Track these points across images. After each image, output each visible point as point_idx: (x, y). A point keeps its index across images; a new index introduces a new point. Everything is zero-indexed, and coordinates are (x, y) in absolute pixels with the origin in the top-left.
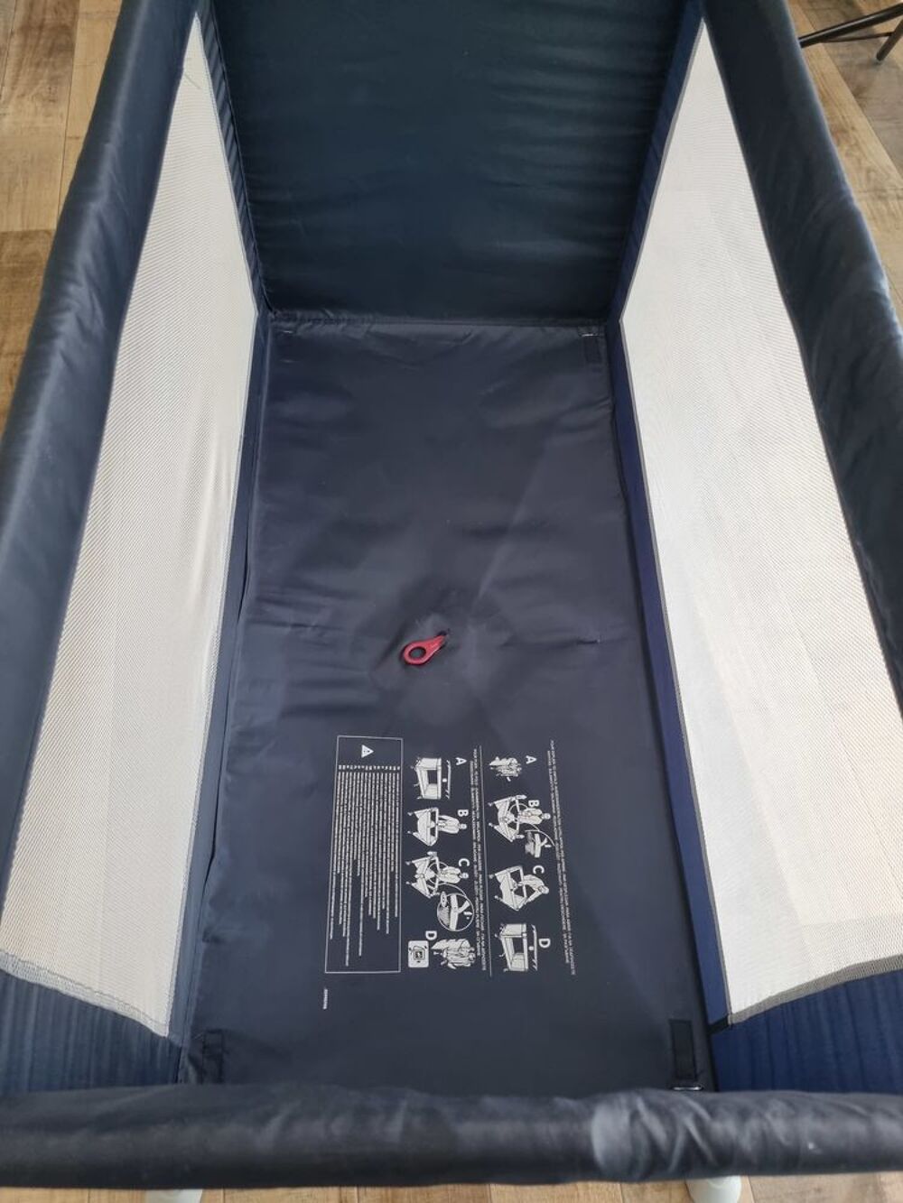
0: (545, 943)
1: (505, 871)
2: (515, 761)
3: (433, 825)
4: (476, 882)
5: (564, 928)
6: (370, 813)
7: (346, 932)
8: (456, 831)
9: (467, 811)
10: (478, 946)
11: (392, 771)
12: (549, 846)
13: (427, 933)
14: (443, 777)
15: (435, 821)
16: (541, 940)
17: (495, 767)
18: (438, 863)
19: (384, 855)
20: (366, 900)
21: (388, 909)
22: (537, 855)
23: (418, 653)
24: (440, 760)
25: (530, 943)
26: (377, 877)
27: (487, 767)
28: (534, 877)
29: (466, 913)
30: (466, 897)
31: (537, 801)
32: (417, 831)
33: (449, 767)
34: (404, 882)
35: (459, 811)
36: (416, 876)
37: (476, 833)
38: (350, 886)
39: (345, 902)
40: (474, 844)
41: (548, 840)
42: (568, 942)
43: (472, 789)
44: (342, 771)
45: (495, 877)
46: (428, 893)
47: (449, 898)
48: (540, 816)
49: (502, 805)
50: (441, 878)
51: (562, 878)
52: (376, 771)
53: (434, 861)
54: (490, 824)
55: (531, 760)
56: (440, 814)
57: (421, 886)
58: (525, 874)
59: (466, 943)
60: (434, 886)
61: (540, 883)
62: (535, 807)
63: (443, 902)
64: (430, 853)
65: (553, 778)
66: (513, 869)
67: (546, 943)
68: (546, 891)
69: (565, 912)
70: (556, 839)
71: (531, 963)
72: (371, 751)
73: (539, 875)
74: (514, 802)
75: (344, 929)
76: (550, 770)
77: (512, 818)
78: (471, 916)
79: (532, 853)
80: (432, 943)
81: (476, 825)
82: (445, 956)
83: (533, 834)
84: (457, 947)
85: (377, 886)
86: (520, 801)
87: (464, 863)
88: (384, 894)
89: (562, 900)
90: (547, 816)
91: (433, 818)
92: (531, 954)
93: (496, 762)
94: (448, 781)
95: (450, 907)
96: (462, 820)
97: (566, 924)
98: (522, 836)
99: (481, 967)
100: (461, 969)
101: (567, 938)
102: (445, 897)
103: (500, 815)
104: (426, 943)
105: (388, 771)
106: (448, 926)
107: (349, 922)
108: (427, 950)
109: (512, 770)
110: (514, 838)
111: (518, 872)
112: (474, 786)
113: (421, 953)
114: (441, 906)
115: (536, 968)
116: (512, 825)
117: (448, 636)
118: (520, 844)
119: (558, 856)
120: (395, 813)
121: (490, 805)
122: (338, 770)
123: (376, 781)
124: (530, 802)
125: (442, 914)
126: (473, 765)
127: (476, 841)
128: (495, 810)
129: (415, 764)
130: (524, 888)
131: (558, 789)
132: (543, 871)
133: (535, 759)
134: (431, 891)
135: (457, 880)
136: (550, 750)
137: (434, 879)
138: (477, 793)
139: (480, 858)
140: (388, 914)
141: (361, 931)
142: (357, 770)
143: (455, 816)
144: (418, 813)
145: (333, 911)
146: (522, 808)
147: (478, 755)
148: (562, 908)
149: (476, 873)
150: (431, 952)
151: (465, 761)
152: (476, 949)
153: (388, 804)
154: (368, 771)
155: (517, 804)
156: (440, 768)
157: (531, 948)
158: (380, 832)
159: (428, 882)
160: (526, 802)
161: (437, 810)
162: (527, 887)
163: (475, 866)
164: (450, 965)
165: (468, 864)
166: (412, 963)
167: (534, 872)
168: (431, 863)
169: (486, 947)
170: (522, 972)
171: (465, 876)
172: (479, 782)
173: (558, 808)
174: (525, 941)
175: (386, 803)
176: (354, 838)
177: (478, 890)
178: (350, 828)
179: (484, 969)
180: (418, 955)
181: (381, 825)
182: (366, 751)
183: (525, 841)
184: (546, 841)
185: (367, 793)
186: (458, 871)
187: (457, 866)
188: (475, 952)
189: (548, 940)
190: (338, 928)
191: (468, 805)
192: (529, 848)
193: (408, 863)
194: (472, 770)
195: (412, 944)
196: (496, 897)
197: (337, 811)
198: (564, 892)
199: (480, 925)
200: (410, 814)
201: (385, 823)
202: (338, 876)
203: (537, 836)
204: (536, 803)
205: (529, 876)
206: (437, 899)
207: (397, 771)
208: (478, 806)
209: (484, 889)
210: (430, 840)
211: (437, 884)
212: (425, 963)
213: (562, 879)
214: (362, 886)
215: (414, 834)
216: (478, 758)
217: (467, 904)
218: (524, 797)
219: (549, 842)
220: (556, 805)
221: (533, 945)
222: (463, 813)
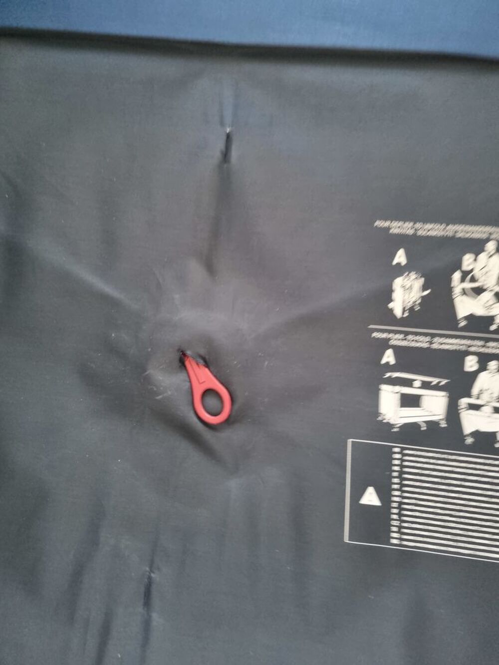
2: (399, 281)
9: (469, 358)
11: (402, 460)
14: (412, 386)
17: (404, 311)
23: (212, 401)
24: (384, 387)
27: (402, 322)
31: (466, 257)
33: (396, 375)
35: (468, 369)
43: (435, 346)
48: (489, 256)
49: (465, 307)
52: (401, 485)
55: (400, 257)
65: (433, 230)
72: (371, 489)
76: (419, 232)
81: (492, 348)
90: (491, 246)
91: (475, 407)
93: (397, 307)
94: (418, 379)
105: (401, 466)
109: (411, 288)
117: (189, 353)
122: (400, 544)
123: (416, 487)
124: (465, 268)
126: (397, 340)
128: (471, 318)
129: (390, 426)
133: (401, 252)
136: (389, 228)
138: (442, 340)
142: (400, 515)
144: (468, 429)
147: (382, 331)
151: (389, 352)
154: (402, 497)
155: (468, 285)
156: (398, 388)
160: (465, 274)
161: (464, 402)
172: (424, 334)
173: (482, 229)
182: (370, 498)
191: (461, 355)
194: (404, 343)
204: (468, 261)
207: (403, 454)
208: (463, 341)
216: (390, 332)
220: (475, 232)
222: (471, 364)
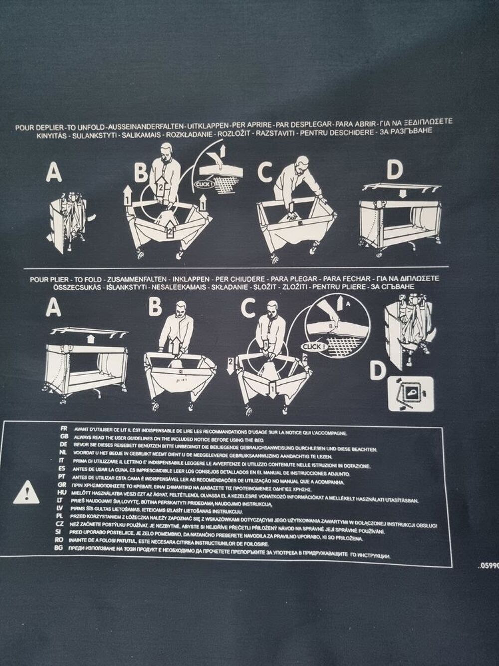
0: (395, 169)
1: (266, 234)
2: (56, 204)
3: (177, 364)
4: (286, 287)
5: (370, 132)
6: (153, 483)
7: (375, 528)
8: (190, 320)
9: (152, 299)
10: (398, 287)
11: (71, 441)
12: (223, 149)
13: (373, 377)
14: (85, 343)
15: (170, 360)
16: (390, 176)
17: (66, 243)
18: (248, 356)
19: (233, 456)
20: (316, 489)
21: (333, 449)
22: (239, 172)
24: (50, 347)
25: (393, 195)
26: (276, 469)
27: (67, 259)
28: (278, 182)
29: (340, 307)
30: (311, 306)
31: (137, 165)
32: (187, 394)
33: (64, 330)
34: (284, 419)
35: (152, 313)
36: (273, 395)
37: (195, 283)
38: (291, 520)
39: (321, 529)
40: (215, 287)
41: (210, 150)
42: (395, 127)
43: (110, 287)
44: (66, 544)
45: (277, 252)
46: (302, 375)
47: (314, 337)
48: (166, 162)
49: (143, 233)
50: (276, 350)
51: (282, 129)
52: (69, 473)
53: (245, 361)
54: (178, 257)
55: (54, 173)
56: (156, 350)
57: (290, 388)
58: (272, 198)
59: (392, 308)
60: (290, 364)
61: (289, 172)
62: (148, 171)
63: (320, 347)
64: (230, 370)
65: (91, 131)
66: (263, 218)
67: (395, 167)
68: (303, 160)
69: (343, 128)
70: (209, 134)
71: (428, 196)
72: (28, 484)
73: (275, 172)
74: (137, 210)
75: (371, 531)
76: (75, 136)
77: (167, 216)
78: (346, 299)
79: (235, 182)
80: (392, 370)
81: (179, 283)
82: (414, 347)
83: (198, 177)
84: (398, 323)
85: (290, 469)
86: (135, 198)
87: (249, 308)
88: (306, 457)
89: (321, 132)
90: (166, 149)
91: (164, 363)
92: (413, 195)
93: (57, 240)
94: (91, 333)
95: (329, 335)
96: (169, 309)
97: (364, 128)
98: (203, 199)
99: (432, 283)
100: (436, 319)
101: (389, 128)
102: (310, 343)
103: (161, 237)
104: (392, 380)
105: (70, 448)
106: (362, 340)
107: (358, 523)
108: (405, 379)
110: (206, 214)
111: (266, 209)
112: (104, 284)
113: (409, 389)
114: (326, 352)
115: (437, 187)
116: (182, 215)
118: (216, 202)
119: (242, 133)
120: (154, 435)
121: (141, 255)
122: (65, 551)
123: (88, 473)
124: (137, 180)
125: (342, 351)
126: (61, 284)
127: (208, 284)
128: (151, 246)
129: (57, 397)
130: (298, 201)
131: (115, 123)
132: (269, 164)
133: (54, 165)
134: (300, 370)
135: (280, 322)
136: (35, 132)
137: (278, 364)
138: (117, 279)
139: (241, 279)
140: (342, 449)
141: (373, 499)
142: (66, 512)
143: (161, 321)
144: (155, 391)
145: (338, 554)
146: (149, 195)
147: (41, 274)
148: (335, 133)
149: (268, 287)
150: (407, 372)
151: (53, 301)
152: (402, 291)
153: (137, 449)
154: (69, 488)
155: (141, 204)
156: (66, 348)
157: (403, 194)
158: (189, 463)
159: (284, 375)
161: (150, 355)
162: (295, 194)
163: (256, 287)
164: (430, 338)
165: (252, 300)
166: (427, 405)
167: (270, 180)
168: (247, 368)
169: (400, 273)
170: (443, 213)
171: (272, 306)
172: (95, 274)
173: (152, 126)
174: (391, 204)
175: (133, 454)
176: (201, 515)
177: (298, 283)
178: (181, 523)
179: (436, 278)
180: (413, 394)
181: (176, 463)
182: (27, 495)
183: (212, 193)
184: (213, 155)
185: (112, 490)
186: (264, 320)
187: (254, 322)
188: (407, 292)
189: (390, 162)
190: (370, 543)
191: (141, 297)
192: (225, 187)
193: (249, 411)
194: (72, 287)
195: (394, 406)
196: (312, 252)
197: (148, 550)
198: (308, 128)
199: (360, 283)
200: (156, 406)
201: (172, 454)
202: (274, 544)
203: (203, 171)
204: (139, 168)
205: (275, 188)
206: (314, 359)
207: (71, 432)
208: (143, 279)
209: (297, 273)
210: (206, 370)
211: (288, 358)
212: (427, 383)
213: (284, 128)
214: (290, 497)
215: (194, 399)
216: (49, 274)
217: (324, 305)
218: (128, 192)
219: (216, 149)
220: (146, 130)
221: (398, 190)
222: (155, 306)
